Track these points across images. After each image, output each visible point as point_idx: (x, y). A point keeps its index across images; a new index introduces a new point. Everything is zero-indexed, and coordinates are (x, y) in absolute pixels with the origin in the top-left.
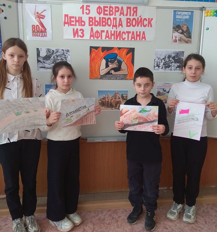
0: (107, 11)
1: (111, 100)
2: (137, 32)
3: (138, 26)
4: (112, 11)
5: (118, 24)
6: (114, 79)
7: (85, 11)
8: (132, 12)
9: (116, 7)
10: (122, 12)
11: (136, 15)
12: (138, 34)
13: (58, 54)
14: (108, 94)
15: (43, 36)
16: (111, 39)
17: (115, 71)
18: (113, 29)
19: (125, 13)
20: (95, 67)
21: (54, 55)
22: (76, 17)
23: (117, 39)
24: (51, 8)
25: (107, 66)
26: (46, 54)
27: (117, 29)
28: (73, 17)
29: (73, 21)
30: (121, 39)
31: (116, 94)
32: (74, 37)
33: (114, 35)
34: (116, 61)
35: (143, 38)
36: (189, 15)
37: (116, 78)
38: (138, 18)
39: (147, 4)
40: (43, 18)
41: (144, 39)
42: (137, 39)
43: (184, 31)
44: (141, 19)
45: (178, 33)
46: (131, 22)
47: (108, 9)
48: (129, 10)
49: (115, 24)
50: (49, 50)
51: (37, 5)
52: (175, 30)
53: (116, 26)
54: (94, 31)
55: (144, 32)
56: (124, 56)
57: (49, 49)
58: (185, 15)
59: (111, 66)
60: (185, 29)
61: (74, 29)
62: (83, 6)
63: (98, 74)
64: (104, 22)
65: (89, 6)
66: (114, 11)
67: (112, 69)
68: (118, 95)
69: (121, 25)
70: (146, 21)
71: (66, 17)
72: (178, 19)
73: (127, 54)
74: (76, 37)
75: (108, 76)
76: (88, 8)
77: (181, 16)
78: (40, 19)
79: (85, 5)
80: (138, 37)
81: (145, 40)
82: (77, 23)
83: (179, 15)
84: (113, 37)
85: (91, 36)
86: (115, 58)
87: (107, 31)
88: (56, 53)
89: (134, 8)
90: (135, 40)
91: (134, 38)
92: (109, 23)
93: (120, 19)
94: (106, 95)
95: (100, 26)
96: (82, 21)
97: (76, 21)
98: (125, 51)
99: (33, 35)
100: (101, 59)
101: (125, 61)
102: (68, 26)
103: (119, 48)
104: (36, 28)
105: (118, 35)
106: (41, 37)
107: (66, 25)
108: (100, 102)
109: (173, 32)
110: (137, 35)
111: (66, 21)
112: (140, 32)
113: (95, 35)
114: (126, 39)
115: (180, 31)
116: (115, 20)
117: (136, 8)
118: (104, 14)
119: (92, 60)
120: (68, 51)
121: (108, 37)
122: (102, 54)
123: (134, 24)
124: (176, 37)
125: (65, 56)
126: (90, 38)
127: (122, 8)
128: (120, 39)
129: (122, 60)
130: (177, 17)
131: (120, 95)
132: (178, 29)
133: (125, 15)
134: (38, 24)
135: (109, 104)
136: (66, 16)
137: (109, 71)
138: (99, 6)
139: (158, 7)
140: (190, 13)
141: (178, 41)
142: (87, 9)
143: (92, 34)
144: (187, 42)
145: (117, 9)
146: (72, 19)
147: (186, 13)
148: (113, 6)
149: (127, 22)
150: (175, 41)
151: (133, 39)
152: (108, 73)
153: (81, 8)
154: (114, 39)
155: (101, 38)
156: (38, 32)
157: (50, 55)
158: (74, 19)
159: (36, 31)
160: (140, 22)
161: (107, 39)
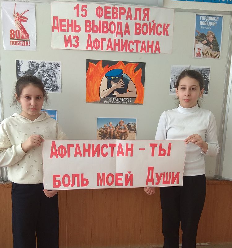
0: (109, 12)
1: (114, 131)
2: (148, 42)
3: (150, 34)
4: (116, 13)
5: (123, 31)
6: (118, 104)
7: (80, 12)
8: (143, 15)
9: (121, 8)
10: (129, 15)
11: (148, 20)
12: (150, 44)
13: (44, 68)
14: (111, 123)
15: (25, 45)
16: (115, 50)
17: (120, 93)
18: (117, 36)
19: (133, 16)
20: (94, 87)
21: (39, 70)
22: (68, 20)
23: (122, 50)
24: (35, 8)
25: (109, 86)
26: (28, 68)
27: (122, 37)
28: (64, 20)
29: (65, 26)
30: (128, 51)
31: (120, 122)
32: (66, 46)
33: (118, 45)
34: (121, 80)
35: (156, 50)
36: (216, 21)
37: (121, 102)
38: (150, 24)
39: (162, 5)
40: (25, 21)
41: (157, 52)
42: (148, 51)
43: (209, 42)
44: (155, 24)
45: (203, 44)
46: (141, 29)
47: (111, 10)
48: (138, 12)
49: (119, 31)
50: (32, 64)
51: (17, 3)
52: (199, 41)
53: (121, 33)
54: (93, 39)
55: (157, 43)
56: (131, 73)
57: (33, 62)
58: (211, 21)
59: (114, 86)
60: (211, 40)
61: (65, 36)
62: (78, 5)
63: (97, 96)
64: (106, 27)
65: (86, 6)
66: (118, 13)
67: (116, 90)
68: (123, 124)
69: (127, 31)
70: (161, 27)
71: (56, 20)
72: (202, 26)
73: (136, 70)
74: (69, 47)
75: (110, 99)
76: (84, 8)
77: (206, 23)
78: (21, 22)
79: (81, 4)
80: (150, 49)
81: (159, 52)
82: (70, 28)
83: (204, 21)
84: (117, 47)
85: (88, 45)
86: (120, 76)
87: (110, 40)
88: (42, 67)
89: (145, 10)
90: (146, 52)
91: (145, 49)
92: (112, 29)
93: (127, 24)
94: (108, 124)
95: (100, 32)
96: (76, 26)
97: (69, 25)
98: (133, 66)
99: (12, 43)
100: (101, 76)
101: (133, 79)
102: (58, 32)
103: (125, 63)
104: (15, 34)
105: (124, 46)
106: (23, 45)
107: (56, 31)
108: (100, 133)
109: (196, 43)
110: (149, 46)
111: (56, 25)
112: (153, 42)
113: (93, 44)
114: (135, 51)
115: (205, 42)
116: (119, 26)
117: (148, 10)
118: (106, 17)
119: (89, 78)
120: (58, 65)
121: (111, 47)
122: (102, 70)
123: (145, 31)
124: (199, 50)
125: (54, 71)
126: (87, 48)
127: (129, 9)
128: (126, 50)
129: (129, 79)
130: (202, 23)
131: (127, 125)
132: (202, 39)
133: (133, 19)
134: (19, 29)
135: (112, 137)
136: (55, 18)
137: (112, 93)
138: (99, 6)
139: (176, 10)
140: (218, 18)
141: (201, 55)
142: (82, 10)
143: (89, 43)
144: (213, 57)
145: (122, 11)
146: (63, 23)
147: (213, 18)
148: (118, 6)
149: (136, 29)
150: (199, 55)
151: (143, 51)
152: (111, 95)
153: (75, 8)
154: (119, 50)
155: (102, 49)
156: (18, 39)
157: (34, 70)
158: (65, 23)
159: (15, 38)
160: (153, 29)
161: (110, 49)
